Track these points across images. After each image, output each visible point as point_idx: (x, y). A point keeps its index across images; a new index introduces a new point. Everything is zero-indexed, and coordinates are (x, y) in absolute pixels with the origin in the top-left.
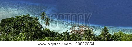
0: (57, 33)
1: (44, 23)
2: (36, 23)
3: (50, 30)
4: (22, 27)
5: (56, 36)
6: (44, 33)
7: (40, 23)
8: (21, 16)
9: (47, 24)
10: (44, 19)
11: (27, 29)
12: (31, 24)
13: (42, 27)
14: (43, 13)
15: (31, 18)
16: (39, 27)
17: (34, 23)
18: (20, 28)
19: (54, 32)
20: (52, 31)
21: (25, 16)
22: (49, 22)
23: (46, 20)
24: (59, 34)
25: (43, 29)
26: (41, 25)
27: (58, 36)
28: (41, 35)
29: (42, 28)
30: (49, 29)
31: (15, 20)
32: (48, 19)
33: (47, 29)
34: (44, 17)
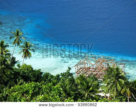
0: (47, 75)
1: (20, 53)
2: (2, 53)
3: (32, 68)
5: (45, 81)
6: (19, 75)
7: (11, 53)
10: (18, 44)
13: (16, 62)
16: (9, 62)
19: (42, 73)
22: (30, 51)
23: (23, 47)
24: (52, 76)
27: (50, 81)
28: (13, 79)
30: (30, 67)
32: (28, 45)
33: (26, 65)
34: (18, 40)
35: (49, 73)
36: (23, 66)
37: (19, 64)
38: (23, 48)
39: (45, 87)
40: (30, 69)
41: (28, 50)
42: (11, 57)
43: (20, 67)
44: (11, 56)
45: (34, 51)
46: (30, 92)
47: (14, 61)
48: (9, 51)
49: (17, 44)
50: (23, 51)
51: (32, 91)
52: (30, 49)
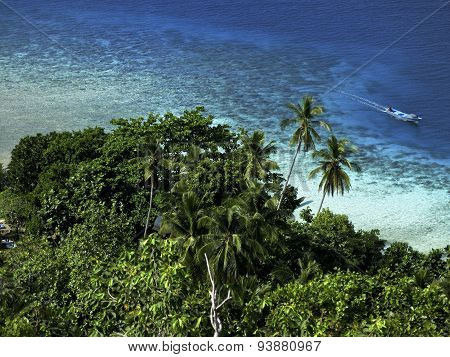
0: (400, 250)
1: (313, 175)
2: (255, 174)
3: (350, 227)
4: (158, 200)
5: (393, 269)
6: (307, 245)
8: (152, 120)
9: (335, 180)
11: (193, 209)
12: (222, 180)
13: (297, 203)
14: (308, 104)
15: (220, 135)
16: (277, 203)
17: (243, 170)
18: (145, 206)
19: (382, 243)
20: (367, 229)
21: (179, 123)
22: (345, 169)
23: (323, 153)
24: (416, 255)
25: (306, 215)
26: (291, 190)
27: (408, 271)
28: (287, 257)
29: (297, 212)
30: (344, 221)
31: (106, 149)
32: (342, 149)
33: (331, 216)
34: (308, 133)
35: (405, 245)
36: (320, 216)
37: (308, 212)
38: (322, 159)
39: (391, 290)
40: (345, 227)
41: (340, 164)
42: (284, 188)
43: (309, 221)
44: (284, 183)
45: (359, 170)
46: (338, 309)
47: (291, 201)
48: (278, 168)
49: (303, 144)
50: (324, 168)
51: (344, 306)
52: (345, 163)
